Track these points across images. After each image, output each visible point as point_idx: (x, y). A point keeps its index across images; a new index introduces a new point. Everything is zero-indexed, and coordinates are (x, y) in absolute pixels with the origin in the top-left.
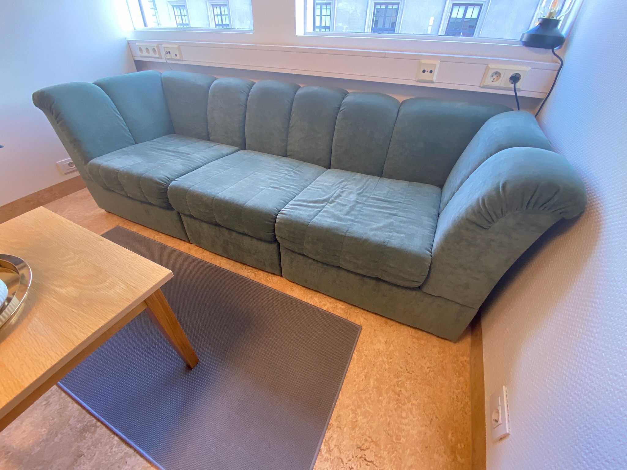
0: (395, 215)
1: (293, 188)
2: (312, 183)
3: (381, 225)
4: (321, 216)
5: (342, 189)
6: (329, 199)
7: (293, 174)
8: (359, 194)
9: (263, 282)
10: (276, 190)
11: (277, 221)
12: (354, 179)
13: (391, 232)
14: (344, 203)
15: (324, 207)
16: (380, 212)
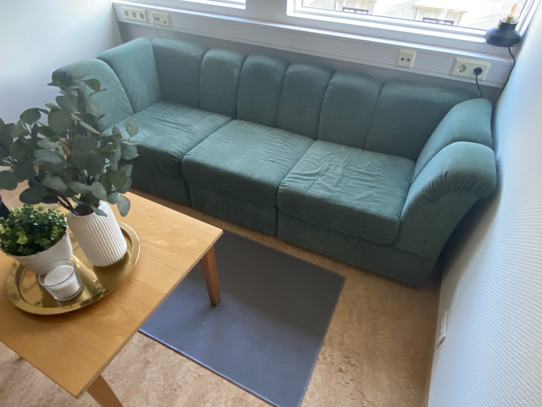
0: (374, 187)
1: (287, 161)
2: (303, 157)
3: (363, 195)
4: (315, 188)
5: (330, 162)
6: (320, 172)
7: (285, 147)
8: (344, 167)
10: (274, 163)
11: (279, 191)
12: (339, 152)
13: (370, 201)
14: (333, 176)
15: (316, 180)
16: (362, 184)
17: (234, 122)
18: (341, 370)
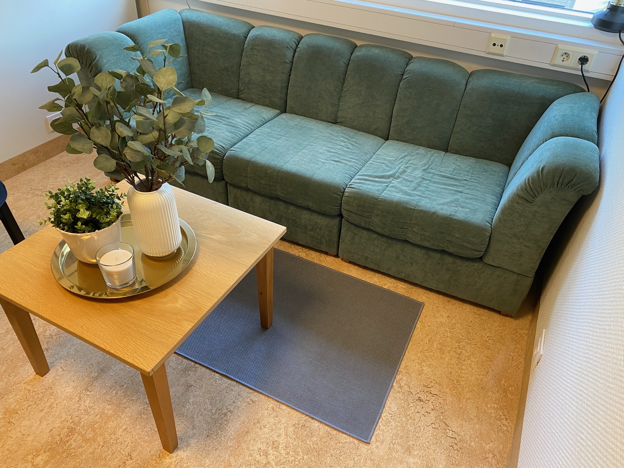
0: (460, 192)
1: (355, 162)
2: (373, 157)
3: (448, 200)
4: (390, 191)
5: (406, 164)
6: (395, 174)
7: (350, 146)
8: (424, 170)
9: (316, 261)
10: (338, 163)
11: (346, 194)
12: (417, 154)
13: (456, 207)
14: (411, 180)
15: (390, 182)
16: (446, 189)
17: (284, 116)
18: (420, 400)
